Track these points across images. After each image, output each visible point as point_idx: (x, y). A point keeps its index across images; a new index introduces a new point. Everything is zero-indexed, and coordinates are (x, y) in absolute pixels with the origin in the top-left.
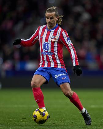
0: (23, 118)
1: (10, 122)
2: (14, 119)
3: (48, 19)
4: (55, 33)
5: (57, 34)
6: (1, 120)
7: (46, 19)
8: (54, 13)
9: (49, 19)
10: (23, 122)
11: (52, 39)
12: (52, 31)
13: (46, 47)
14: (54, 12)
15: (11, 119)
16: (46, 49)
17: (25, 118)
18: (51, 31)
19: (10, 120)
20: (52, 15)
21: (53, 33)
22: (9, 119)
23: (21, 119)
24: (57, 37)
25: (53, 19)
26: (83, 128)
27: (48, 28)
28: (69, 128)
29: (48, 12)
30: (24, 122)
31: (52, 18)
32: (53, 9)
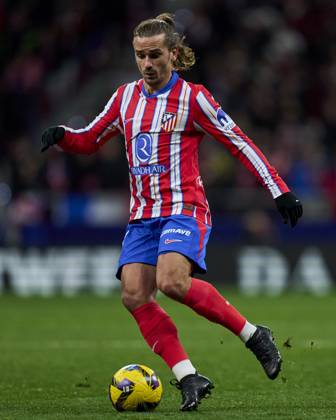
0: (80, 385)
1: (37, 397)
2: (51, 390)
3: (143, 57)
4: (173, 104)
5: (181, 106)
6: (8, 391)
7: (138, 59)
8: (160, 37)
9: (147, 58)
10: (80, 399)
11: (163, 123)
12: (162, 99)
13: (142, 149)
14: (159, 33)
15: (40, 390)
16: (142, 156)
17: (88, 386)
18: (159, 96)
19: (37, 392)
20: (153, 44)
21: (165, 102)
22: (33, 389)
23: (73, 386)
24: (179, 116)
25: (162, 58)
26: (281, 417)
27: (147, 87)
28: (233, 417)
29: (140, 36)
30: (83, 397)
31: (154, 55)
32: (158, 24)
